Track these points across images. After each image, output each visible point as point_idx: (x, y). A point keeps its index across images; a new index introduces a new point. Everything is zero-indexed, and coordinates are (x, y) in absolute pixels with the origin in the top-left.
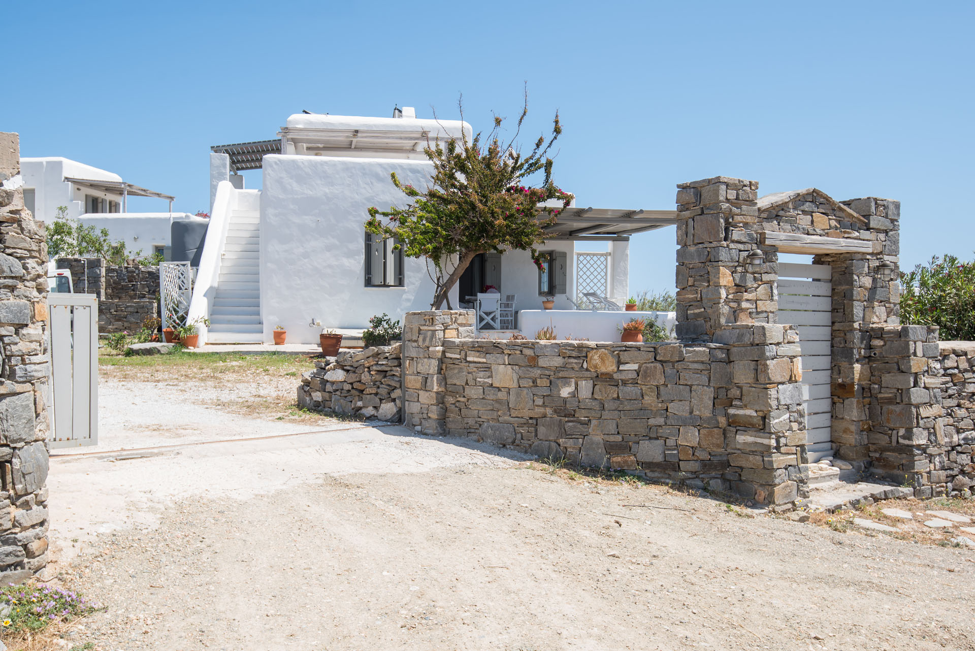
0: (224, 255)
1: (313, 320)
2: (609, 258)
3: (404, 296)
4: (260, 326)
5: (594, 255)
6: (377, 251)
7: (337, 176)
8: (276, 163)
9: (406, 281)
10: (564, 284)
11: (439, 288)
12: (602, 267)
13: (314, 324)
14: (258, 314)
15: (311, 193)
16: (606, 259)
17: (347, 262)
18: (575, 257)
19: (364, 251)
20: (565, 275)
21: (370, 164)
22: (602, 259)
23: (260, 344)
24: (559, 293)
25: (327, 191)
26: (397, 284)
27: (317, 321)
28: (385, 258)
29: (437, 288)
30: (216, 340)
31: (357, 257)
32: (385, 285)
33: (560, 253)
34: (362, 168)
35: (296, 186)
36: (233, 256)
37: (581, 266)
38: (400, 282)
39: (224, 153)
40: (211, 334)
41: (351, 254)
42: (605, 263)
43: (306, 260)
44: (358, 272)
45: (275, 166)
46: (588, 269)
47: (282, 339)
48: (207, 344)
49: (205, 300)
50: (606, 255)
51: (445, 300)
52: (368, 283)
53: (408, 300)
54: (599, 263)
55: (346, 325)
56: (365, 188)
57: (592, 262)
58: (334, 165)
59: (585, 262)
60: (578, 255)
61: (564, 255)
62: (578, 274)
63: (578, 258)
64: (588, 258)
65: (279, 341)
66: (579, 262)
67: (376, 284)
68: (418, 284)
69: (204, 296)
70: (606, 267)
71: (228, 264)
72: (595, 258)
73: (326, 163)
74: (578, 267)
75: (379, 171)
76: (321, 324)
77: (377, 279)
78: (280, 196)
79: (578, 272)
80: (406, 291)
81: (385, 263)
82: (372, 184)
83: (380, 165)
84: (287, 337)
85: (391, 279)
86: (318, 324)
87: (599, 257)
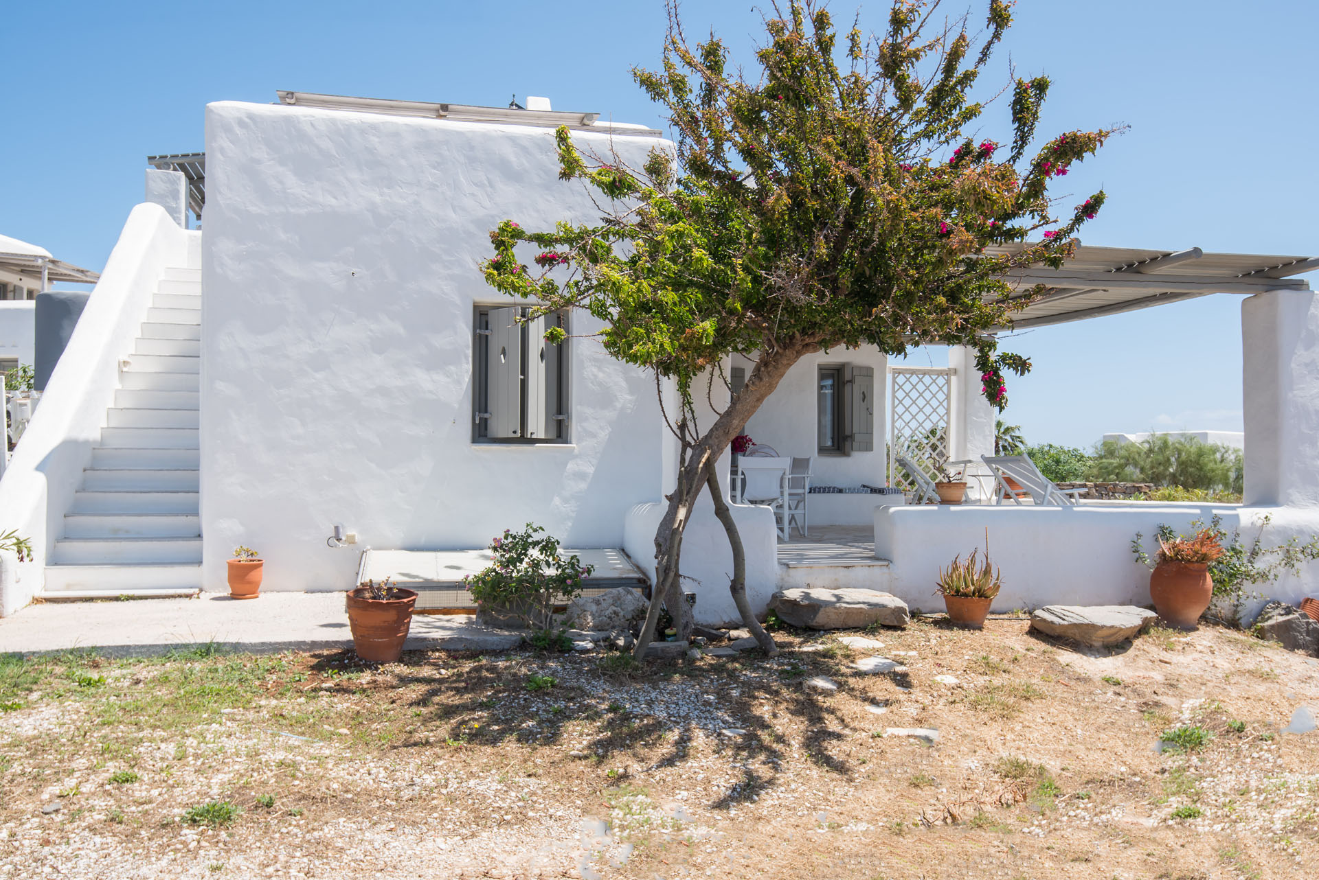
0: (126, 363)
1: (337, 528)
2: (953, 379)
3: (571, 466)
4: (193, 544)
5: (925, 373)
6: (504, 353)
7: (403, 162)
8: (241, 123)
9: (575, 428)
10: (870, 433)
11: (689, 452)
12: (941, 396)
13: (339, 540)
14: (195, 512)
15: (333, 202)
16: (948, 382)
17: (425, 380)
18: (889, 377)
19: (470, 352)
20: (871, 414)
21: (486, 136)
22: (941, 381)
23: (189, 596)
24: (860, 450)
25: (377, 199)
26: (553, 435)
27: (349, 531)
28: (524, 370)
29: (684, 451)
30: (68, 587)
31: (452, 368)
32: (524, 440)
33: (860, 368)
34: (467, 144)
35: (294, 185)
36: (152, 366)
37: (900, 394)
38: (560, 431)
39: (175, 169)
40: (56, 570)
41: (437, 361)
42: (945, 389)
43: (318, 376)
44: (456, 406)
45: (238, 130)
46: (914, 402)
47: (250, 583)
48: (37, 601)
49: (41, 479)
50: (948, 373)
51: (706, 485)
52: (481, 433)
53: (581, 476)
54: (934, 388)
55: (423, 541)
56: (473, 195)
57: (921, 387)
58: (396, 134)
59: (907, 387)
60: (894, 373)
61: (868, 373)
62: (894, 412)
63: (894, 379)
64: (914, 379)
65: (241, 588)
66: (897, 387)
67: (502, 434)
68: (604, 435)
69: (39, 468)
70: (948, 397)
71: (136, 384)
72: (927, 380)
73: (374, 127)
74: (894, 397)
75: (509, 153)
76: (358, 538)
77: (504, 424)
78: (253, 209)
79: (894, 407)
80: (576, 451)
81: (524, 385)
82: (491, 185)
83: (512, 139)
84: (266, 576)
85: (537, 424)
86: (351, 541)
87: (934, 377)
